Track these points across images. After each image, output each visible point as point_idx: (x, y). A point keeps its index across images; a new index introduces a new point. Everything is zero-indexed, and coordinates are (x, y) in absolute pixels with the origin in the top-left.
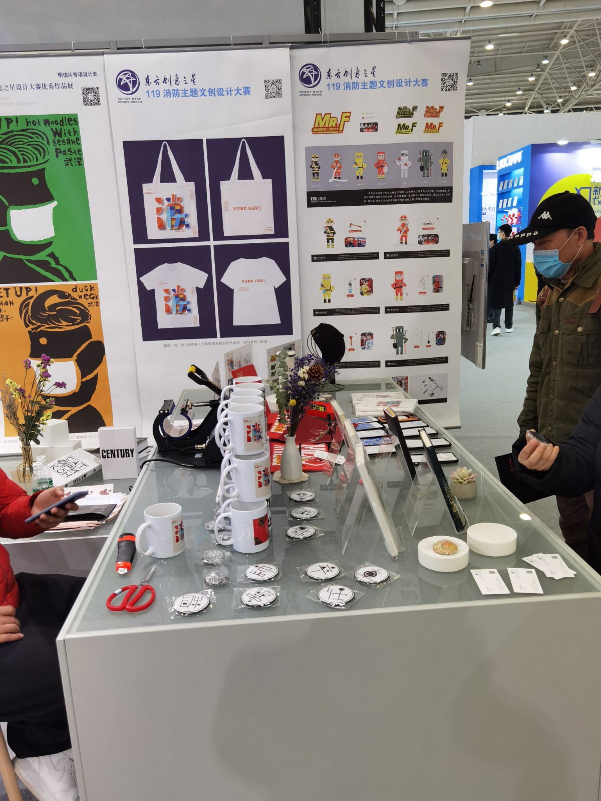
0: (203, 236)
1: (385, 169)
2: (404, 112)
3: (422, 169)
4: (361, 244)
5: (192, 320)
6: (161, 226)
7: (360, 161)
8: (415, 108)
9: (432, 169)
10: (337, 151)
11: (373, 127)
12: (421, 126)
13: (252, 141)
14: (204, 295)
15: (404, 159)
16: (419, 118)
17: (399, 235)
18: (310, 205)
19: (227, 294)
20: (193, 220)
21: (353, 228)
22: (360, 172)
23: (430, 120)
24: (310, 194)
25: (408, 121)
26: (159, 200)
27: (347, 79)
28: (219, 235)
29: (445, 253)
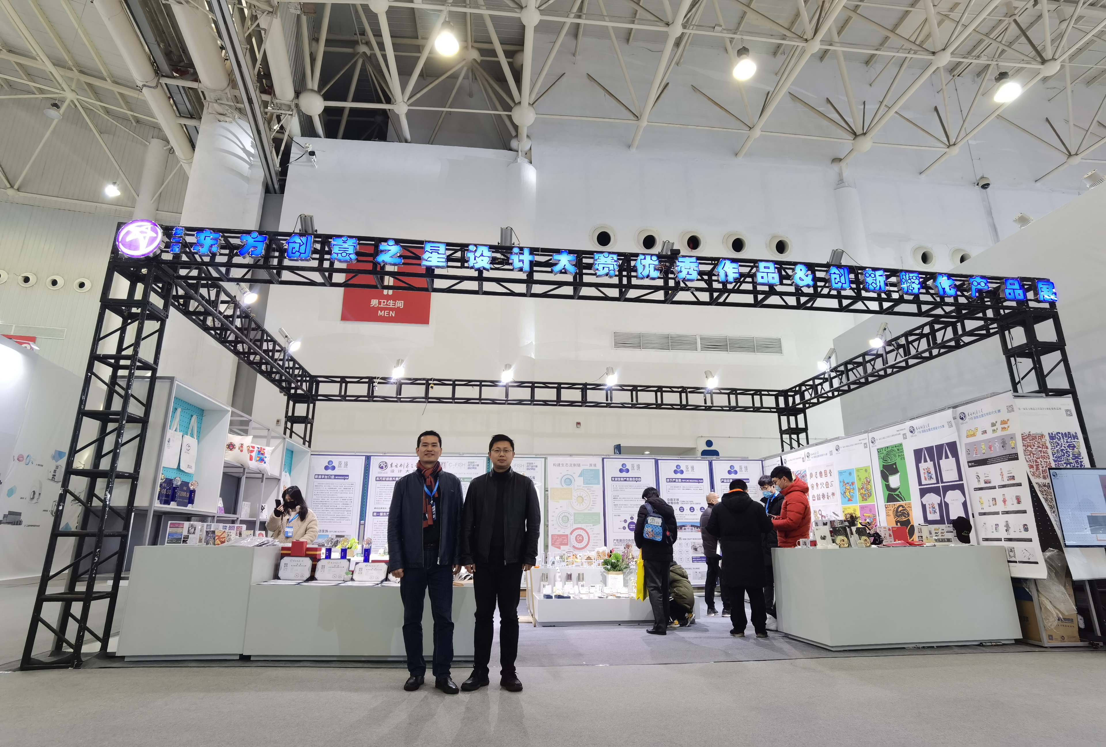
0: (938, 483)
1: (992, 449)
2: (993, 425)
3: (1003, 447)
4: (990, 483)
5: (937, 517)
6: (925, 479)
7: (983, 446)
8: (996, 422)
9: (1007, 446)
10: (975, 444)
11: (985, 432)
12: (1000, 429)
13: (947, 444)
14: (940, 505)
15: (997, 443)
16: (999, 426)
17: (1001, 477)
18: (969, 467)
19: (947, 505)
20: (934, 476)
21: (986, 476)
22: (984, 451)
23: (1003, 426)
24: (968, 462)
25: (995, 428)
26: (924, 469)
27: (974, 415)
28: (942, 482)
29: (1020, 485)
